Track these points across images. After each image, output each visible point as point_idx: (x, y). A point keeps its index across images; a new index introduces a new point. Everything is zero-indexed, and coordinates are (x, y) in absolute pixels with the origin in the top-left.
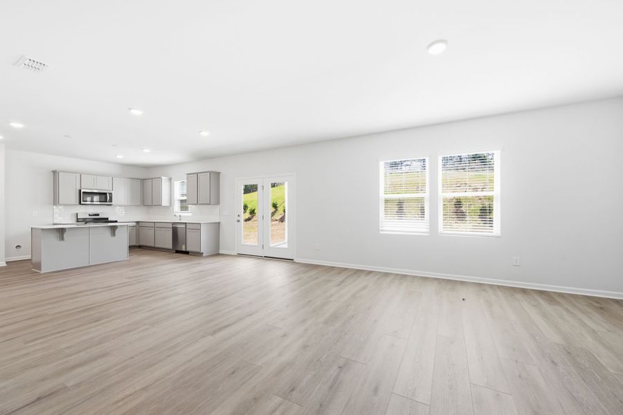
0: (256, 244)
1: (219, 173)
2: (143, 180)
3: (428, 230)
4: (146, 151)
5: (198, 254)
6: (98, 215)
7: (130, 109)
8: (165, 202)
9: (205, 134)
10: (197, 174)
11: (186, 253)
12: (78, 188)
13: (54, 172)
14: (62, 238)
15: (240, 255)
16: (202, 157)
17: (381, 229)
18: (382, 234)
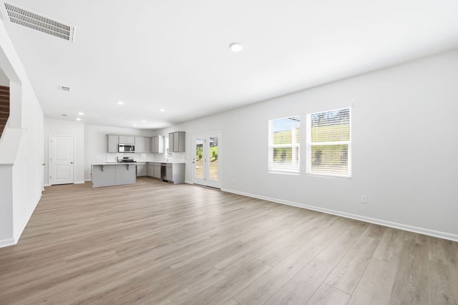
0: (202, 178)
1: (185, 132)
2: (151, 138)
3: (299, 171)
4: (144, 121)
5: (172, 183)
6: (128, 158)
7: (117, 102)
8: (160, 150)
9: (162, 110)
10: (173, 133)
11: (167, 181)
12: (118, 143)
13: (107, 136)
14: (102, 170)
15: (195, 185)
16: (177, 123)
17: (269, 169)
18: (270, 174)
